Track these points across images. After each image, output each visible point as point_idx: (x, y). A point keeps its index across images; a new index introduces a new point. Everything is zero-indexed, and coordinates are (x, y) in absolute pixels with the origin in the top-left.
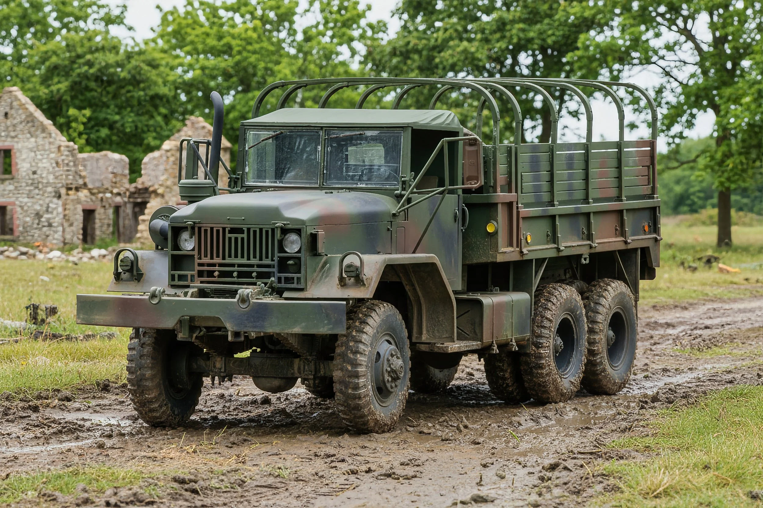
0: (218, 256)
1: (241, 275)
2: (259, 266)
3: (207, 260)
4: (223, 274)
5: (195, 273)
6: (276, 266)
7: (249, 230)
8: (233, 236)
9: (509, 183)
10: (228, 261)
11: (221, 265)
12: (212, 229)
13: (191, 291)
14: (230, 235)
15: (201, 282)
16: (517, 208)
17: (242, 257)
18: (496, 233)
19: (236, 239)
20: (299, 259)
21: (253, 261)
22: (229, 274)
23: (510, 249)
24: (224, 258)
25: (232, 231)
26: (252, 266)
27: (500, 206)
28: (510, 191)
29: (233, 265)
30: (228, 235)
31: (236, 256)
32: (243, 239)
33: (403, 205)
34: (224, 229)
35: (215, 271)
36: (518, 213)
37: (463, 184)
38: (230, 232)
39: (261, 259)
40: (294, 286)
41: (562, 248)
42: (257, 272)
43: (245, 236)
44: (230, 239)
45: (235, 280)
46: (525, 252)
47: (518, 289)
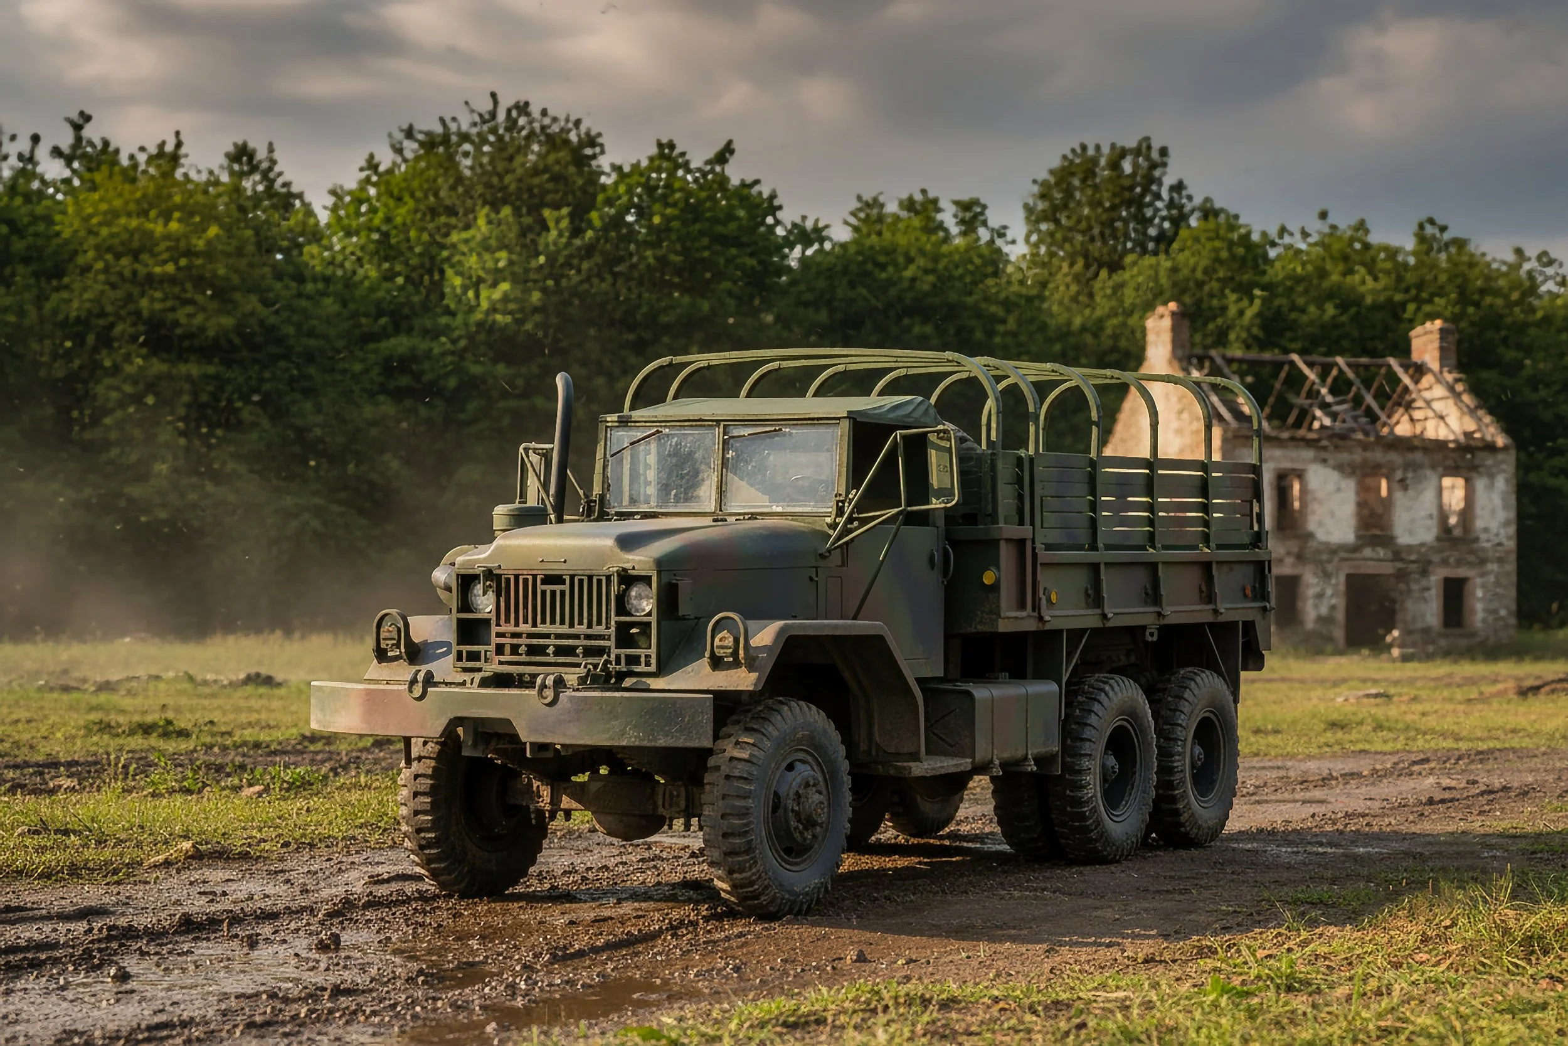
0: (525, 622)
1: (560, 651)
2: (587, 637)
3: (510, 628)
4: (532, 650)
5: (492, 648)
6: (613, 638)
7: (572, 577)
8: (549, 588)
9: (1020, 511)
10: (542, 629)
11: (530, 636)
12: (517, 577)
13: (482, 676)
14: (544, 587)
15: (501, 663)
16: (1034, 549)
17: (562, 622)
18: (997, 586)
19: (553, 593)
20: (649, 624)
21: (580, 629)
22: (541, 650)
23: (1021, 614)
24: (534, 625)
25: (547, 580)
26: (577, 637)
27: (1002, 545)
28: (1021, 523)
29: (547, 636)
30: (540, 587)
31: (553, 622)
32: (563, 593)
34: (535, 577)
35: (520, 646)
36: (1035, 556)
38: (544, 582)
39: (590, 626)
40: (641, 668)
41: (1110, 615)
42: (584, 647)
43: (567, 587)
44: (544, 593)
45: (552, 659)
46: (1047, 618)
47: (1041, 675)
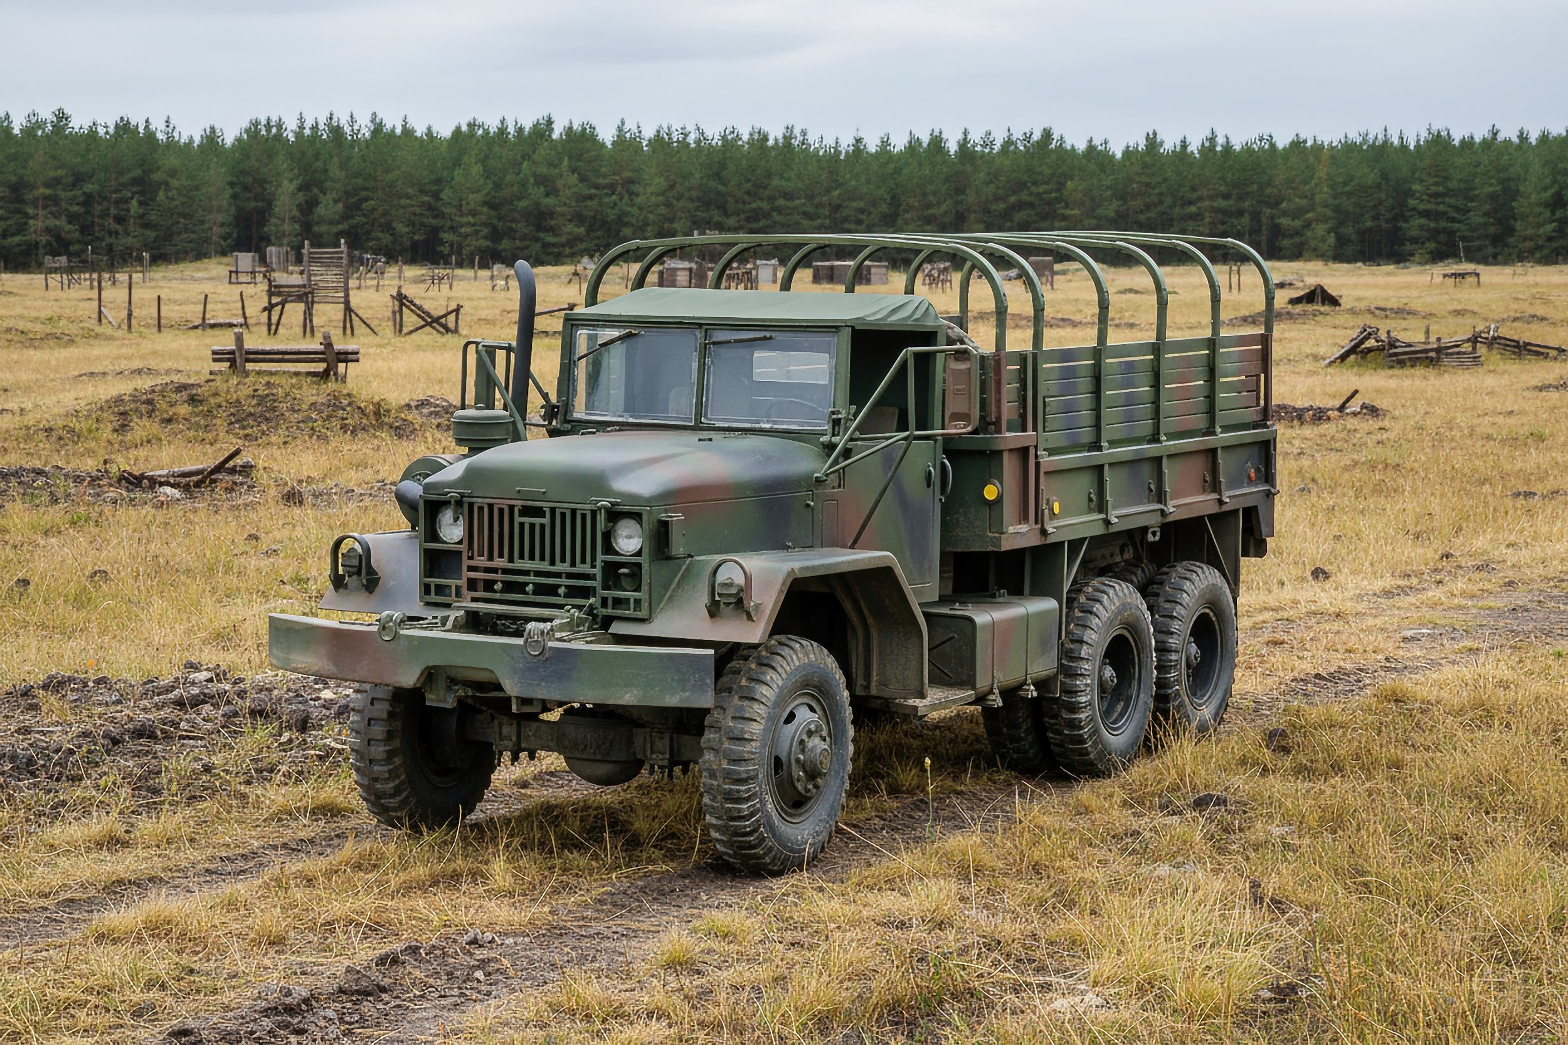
0: (501, 555)
1: (540, 589)
2: (570, 576)
3: (483, 562)
5: (463, 583)
6: (598, 577)
7: (553, 510)
8: (527, 520)
9: (1023, 416)
10: (519, 564)
11: (506, 571)
12: (492, 506)
13: (453, 615)
14: (523, 519)
15: (473, 600)
16: (1036, 456)
17: (542, 558)
18: (999, 500)
19: (532, 526)
20: (639, 565)
21: (560, 567)
22: (520, 588)
23: (1024, 528)
24: (511, 560)
25: (526, 511)
26: (558, 575)
27: (1006, 455)
28: (1024, 430)
29: (526, 573)
30: (518, 519)
31: (532, 558)
33: (836, 462)
35: (496, 582)
36: (1038, 464)
37: (943, 428)
38: (521, 514)
39: (573, 563)
40: (631, 612)
41: (1114, 519)
42: (566, 587)
43: (546, 521)
44: (522, 525)
45: (532, 598)
46: (1050, 530)
47: (1039, 591)
